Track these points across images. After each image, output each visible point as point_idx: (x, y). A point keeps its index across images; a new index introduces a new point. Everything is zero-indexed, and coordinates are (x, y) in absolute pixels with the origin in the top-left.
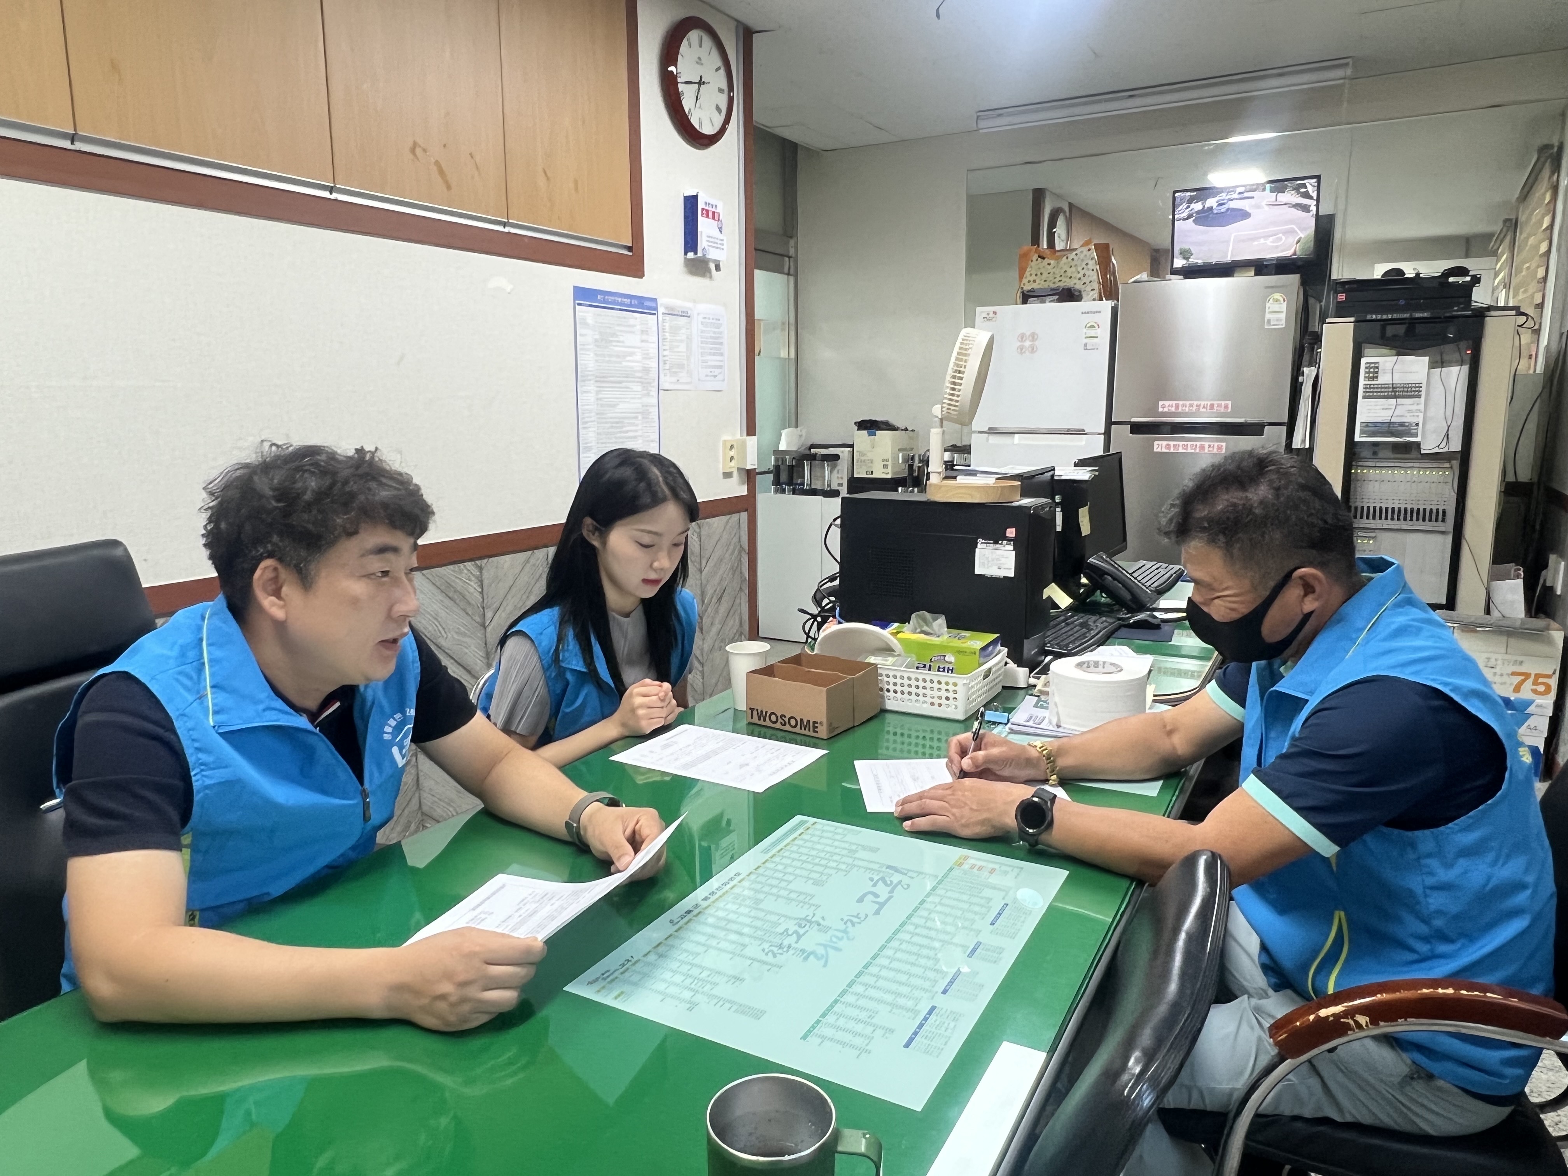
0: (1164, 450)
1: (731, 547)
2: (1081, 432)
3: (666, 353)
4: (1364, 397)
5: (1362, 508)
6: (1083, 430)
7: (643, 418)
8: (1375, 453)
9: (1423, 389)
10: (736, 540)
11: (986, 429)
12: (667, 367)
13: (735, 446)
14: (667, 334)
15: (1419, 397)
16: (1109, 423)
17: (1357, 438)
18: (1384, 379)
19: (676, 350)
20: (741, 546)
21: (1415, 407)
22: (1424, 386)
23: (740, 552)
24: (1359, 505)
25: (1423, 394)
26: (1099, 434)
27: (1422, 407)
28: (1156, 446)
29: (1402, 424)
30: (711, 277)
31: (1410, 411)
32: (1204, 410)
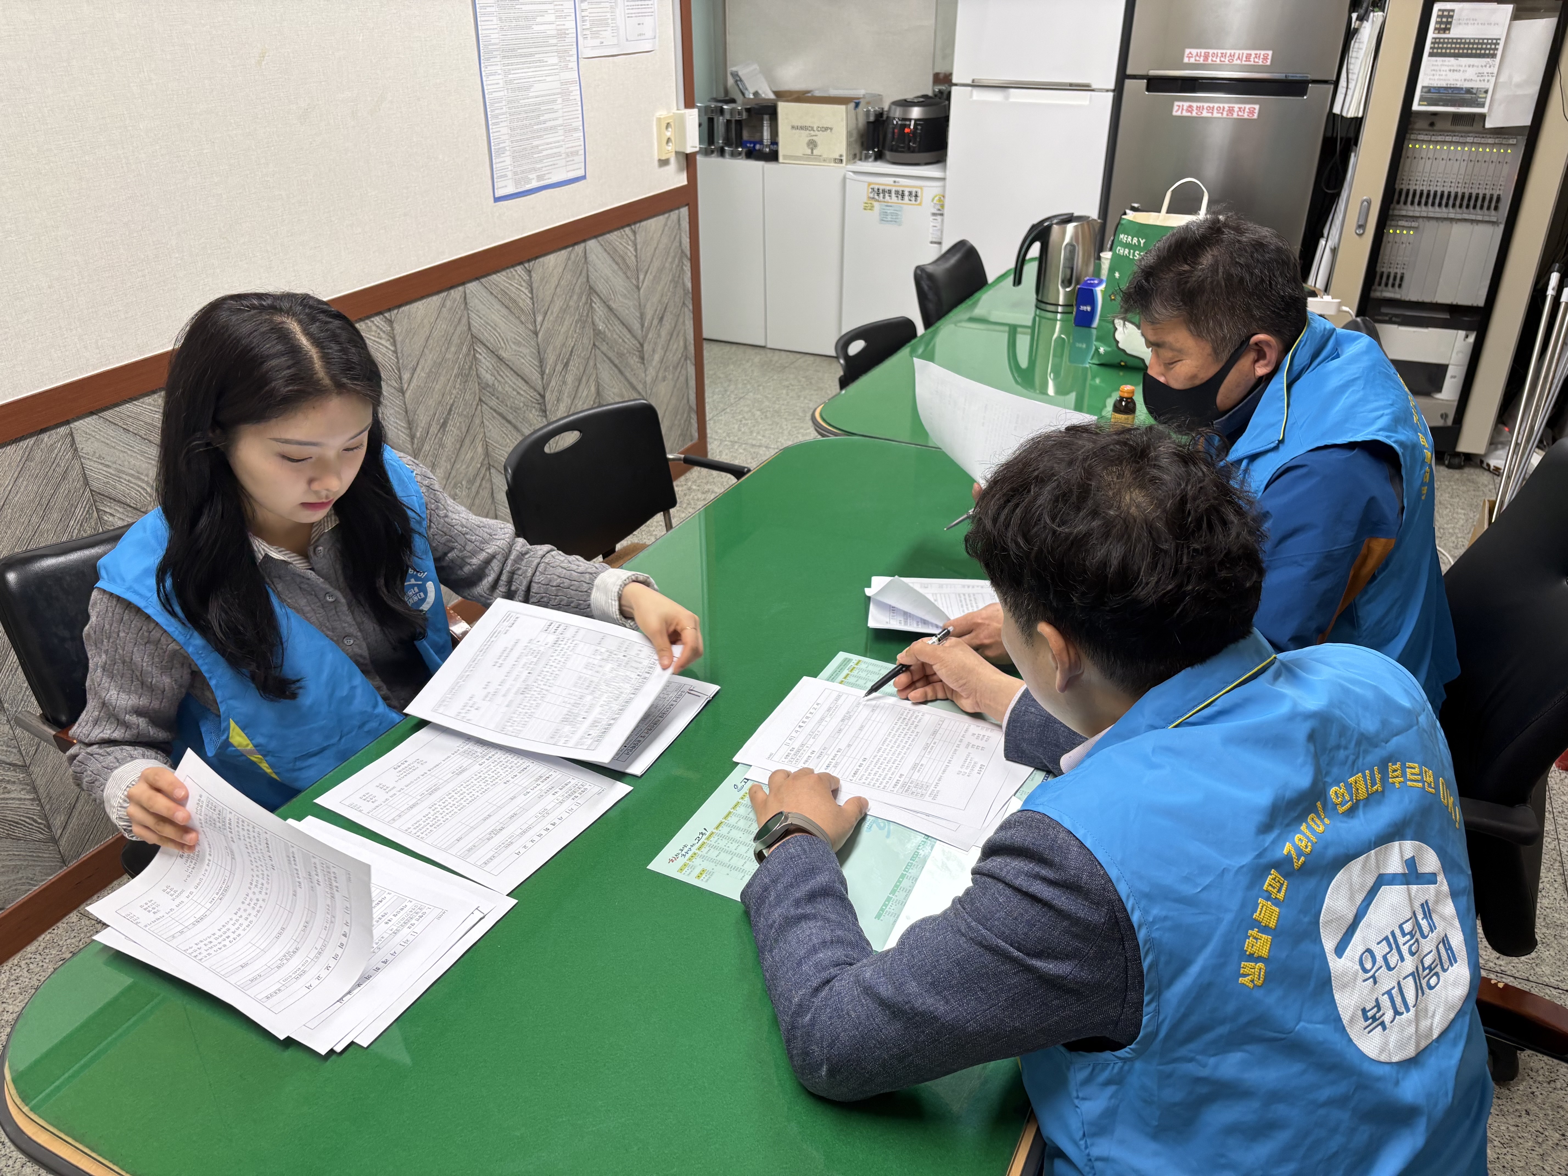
0: (1185, 114)
1: (672, 254)
2: (1085, 88)
3: (584, 5)
4: (1431, 55)
5: (1408, 191)
6: (1088, 86)
7: (563, 100)
8: (1432, 124)
9: (1500, 47)
10: (676, 244)
11: (969, 82)
12: (586, 25)
13: (672, 124)
15: (1494, 56)
16: (1122, 76)
17: (1416, 107)
18: (1457, 32)
20: (682, 252)
21: (1487, 70)
22: (1502, 43)
23: (681, 260)
24: (1405, 187)
25: (1499, 53)
26: (1107, 91)
27: (1495, 71)
28: (1176, 108)
29: (1469, 91)
31: (1480, 74)
32: (1239, 62)
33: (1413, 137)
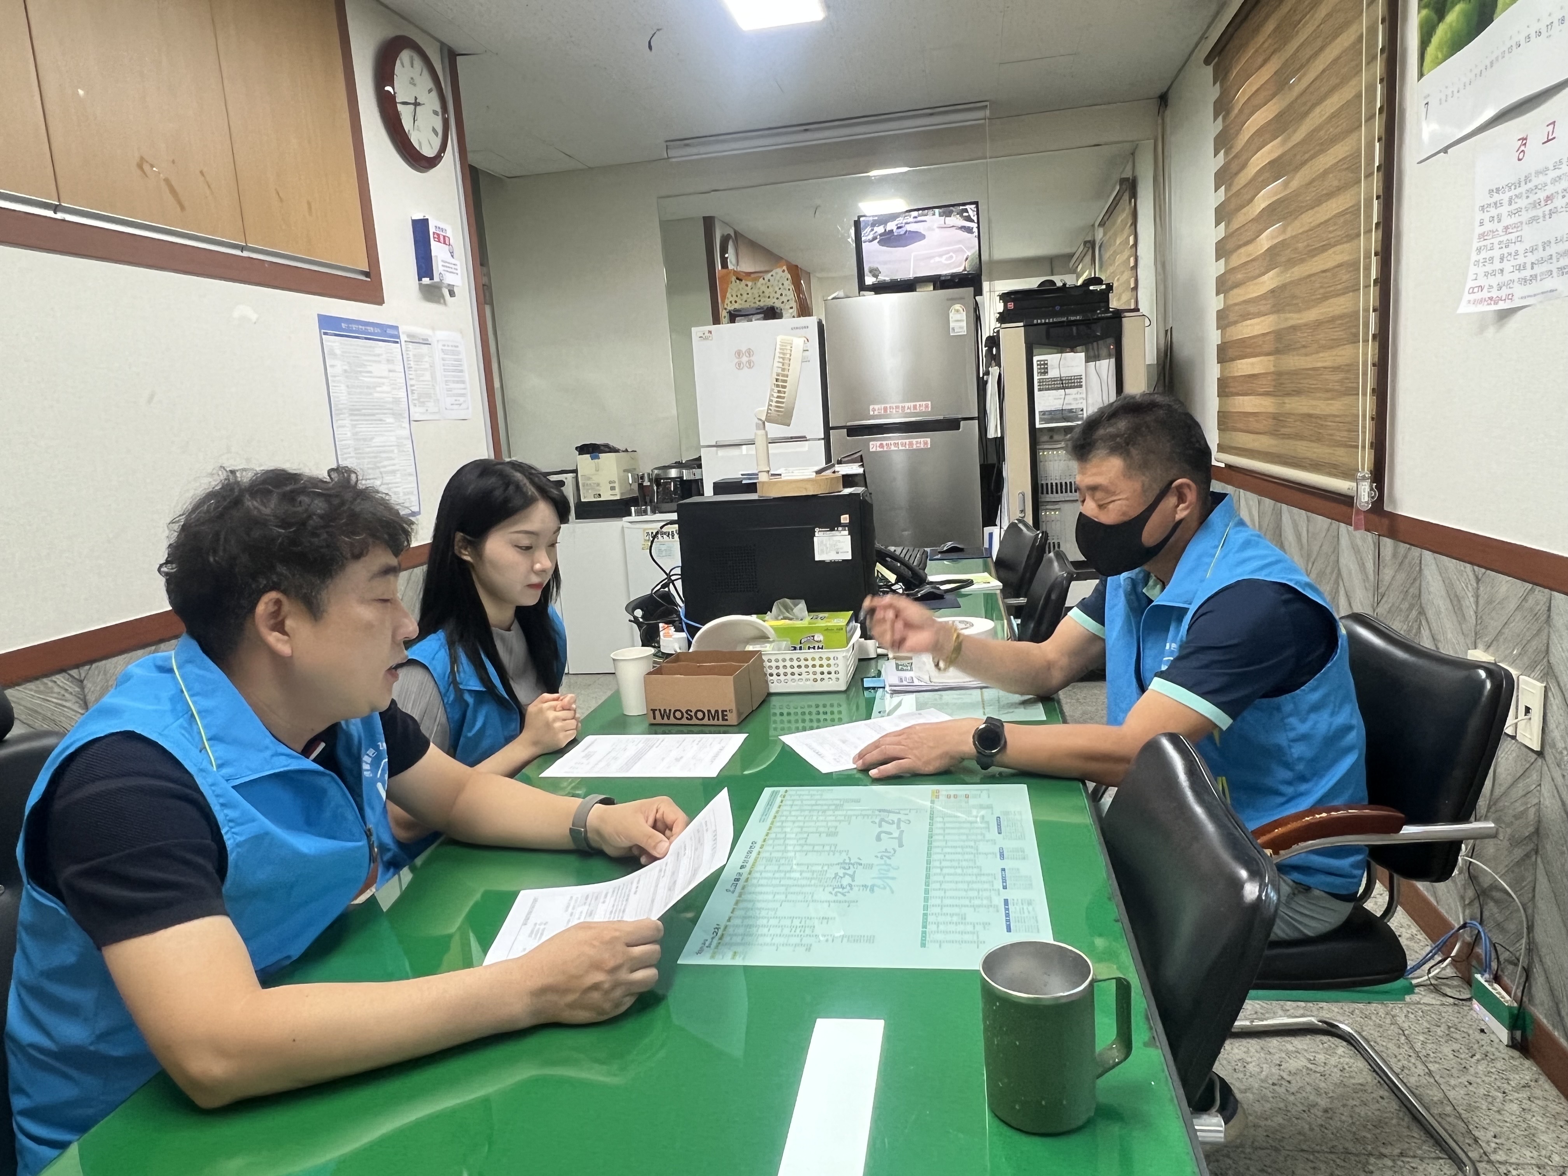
0: (879, 449)
2: (802, 439)
3: (412, 382)
4: (1040, 390)
5: (1047, 484)
6: (805, 437)
7: (400, 451)
8: (1051, 437)
9: (1083, 380)
11: (714, 444)
12: (416, 396)
14: (412, 363)
15: (1081, 386)
16: (827, 428)
17: (1038, 426)
18: (1053, 373)
19: (422, 379)
21: (1078, 396)
22: (1083, 377)
24: (1044, 482)
25: (1083, 384)
26: (819, 439)
27: (1084, 396)
28: (871, 446)
29: (1071, 411)
30: (445, 303)
31: (1076, 399)
32: (909, 411)
33: (1041, 447)
